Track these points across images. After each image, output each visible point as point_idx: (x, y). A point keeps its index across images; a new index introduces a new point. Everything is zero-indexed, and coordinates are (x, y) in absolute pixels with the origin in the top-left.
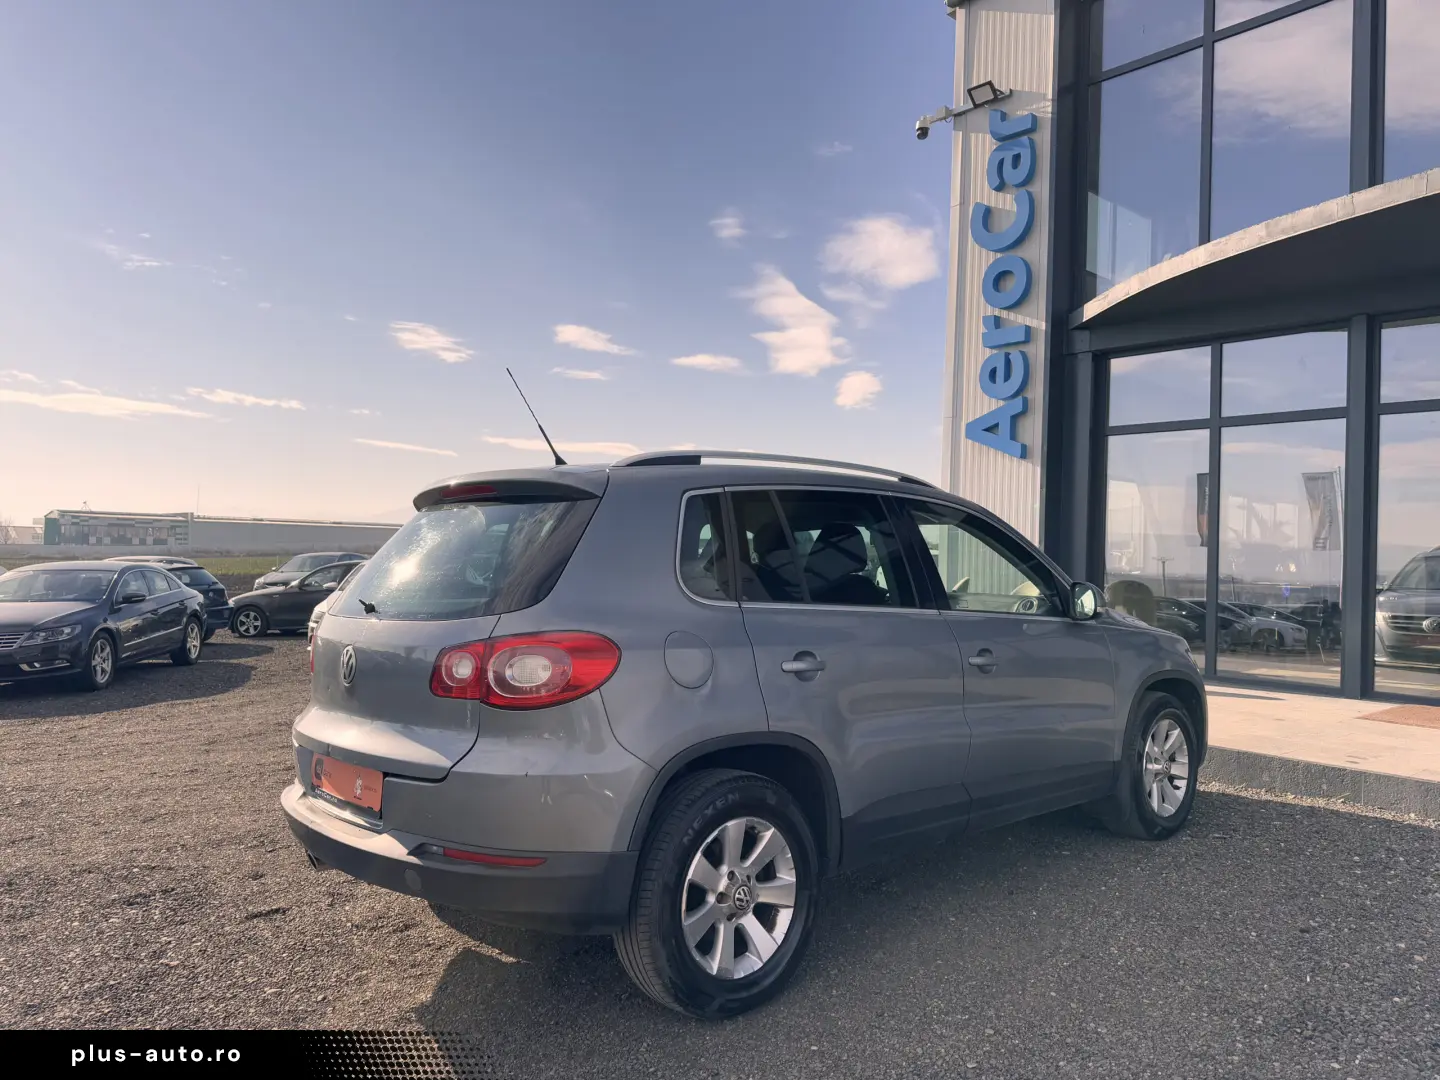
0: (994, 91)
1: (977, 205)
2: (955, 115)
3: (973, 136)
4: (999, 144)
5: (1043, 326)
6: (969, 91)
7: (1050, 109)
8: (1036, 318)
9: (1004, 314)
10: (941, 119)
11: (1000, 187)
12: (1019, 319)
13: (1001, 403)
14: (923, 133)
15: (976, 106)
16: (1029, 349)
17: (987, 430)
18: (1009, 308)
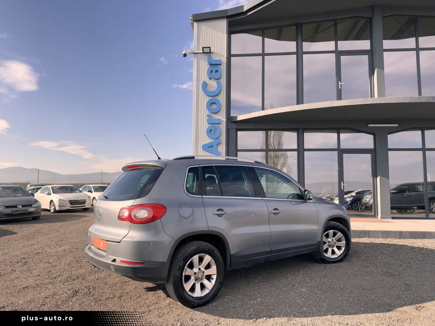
0: (210, 50)
1: (204, 82)
2: (194, 53)
3: (201, 61)
4: (211, 66)
5: (225, 120)
6: (203, 48)
7: (225, 60)
8: (222, 117)
9: (212, 115)
10: (190, 53)
11: (210, 79)
12: (217, 117)
13: (212, 141)
14: (185, 55)
15: (203, 53)
16: (221, 126)
17: (209, 147)
18: (214, 113)
